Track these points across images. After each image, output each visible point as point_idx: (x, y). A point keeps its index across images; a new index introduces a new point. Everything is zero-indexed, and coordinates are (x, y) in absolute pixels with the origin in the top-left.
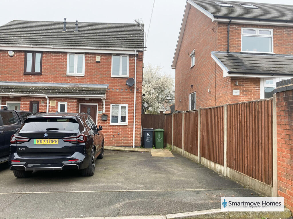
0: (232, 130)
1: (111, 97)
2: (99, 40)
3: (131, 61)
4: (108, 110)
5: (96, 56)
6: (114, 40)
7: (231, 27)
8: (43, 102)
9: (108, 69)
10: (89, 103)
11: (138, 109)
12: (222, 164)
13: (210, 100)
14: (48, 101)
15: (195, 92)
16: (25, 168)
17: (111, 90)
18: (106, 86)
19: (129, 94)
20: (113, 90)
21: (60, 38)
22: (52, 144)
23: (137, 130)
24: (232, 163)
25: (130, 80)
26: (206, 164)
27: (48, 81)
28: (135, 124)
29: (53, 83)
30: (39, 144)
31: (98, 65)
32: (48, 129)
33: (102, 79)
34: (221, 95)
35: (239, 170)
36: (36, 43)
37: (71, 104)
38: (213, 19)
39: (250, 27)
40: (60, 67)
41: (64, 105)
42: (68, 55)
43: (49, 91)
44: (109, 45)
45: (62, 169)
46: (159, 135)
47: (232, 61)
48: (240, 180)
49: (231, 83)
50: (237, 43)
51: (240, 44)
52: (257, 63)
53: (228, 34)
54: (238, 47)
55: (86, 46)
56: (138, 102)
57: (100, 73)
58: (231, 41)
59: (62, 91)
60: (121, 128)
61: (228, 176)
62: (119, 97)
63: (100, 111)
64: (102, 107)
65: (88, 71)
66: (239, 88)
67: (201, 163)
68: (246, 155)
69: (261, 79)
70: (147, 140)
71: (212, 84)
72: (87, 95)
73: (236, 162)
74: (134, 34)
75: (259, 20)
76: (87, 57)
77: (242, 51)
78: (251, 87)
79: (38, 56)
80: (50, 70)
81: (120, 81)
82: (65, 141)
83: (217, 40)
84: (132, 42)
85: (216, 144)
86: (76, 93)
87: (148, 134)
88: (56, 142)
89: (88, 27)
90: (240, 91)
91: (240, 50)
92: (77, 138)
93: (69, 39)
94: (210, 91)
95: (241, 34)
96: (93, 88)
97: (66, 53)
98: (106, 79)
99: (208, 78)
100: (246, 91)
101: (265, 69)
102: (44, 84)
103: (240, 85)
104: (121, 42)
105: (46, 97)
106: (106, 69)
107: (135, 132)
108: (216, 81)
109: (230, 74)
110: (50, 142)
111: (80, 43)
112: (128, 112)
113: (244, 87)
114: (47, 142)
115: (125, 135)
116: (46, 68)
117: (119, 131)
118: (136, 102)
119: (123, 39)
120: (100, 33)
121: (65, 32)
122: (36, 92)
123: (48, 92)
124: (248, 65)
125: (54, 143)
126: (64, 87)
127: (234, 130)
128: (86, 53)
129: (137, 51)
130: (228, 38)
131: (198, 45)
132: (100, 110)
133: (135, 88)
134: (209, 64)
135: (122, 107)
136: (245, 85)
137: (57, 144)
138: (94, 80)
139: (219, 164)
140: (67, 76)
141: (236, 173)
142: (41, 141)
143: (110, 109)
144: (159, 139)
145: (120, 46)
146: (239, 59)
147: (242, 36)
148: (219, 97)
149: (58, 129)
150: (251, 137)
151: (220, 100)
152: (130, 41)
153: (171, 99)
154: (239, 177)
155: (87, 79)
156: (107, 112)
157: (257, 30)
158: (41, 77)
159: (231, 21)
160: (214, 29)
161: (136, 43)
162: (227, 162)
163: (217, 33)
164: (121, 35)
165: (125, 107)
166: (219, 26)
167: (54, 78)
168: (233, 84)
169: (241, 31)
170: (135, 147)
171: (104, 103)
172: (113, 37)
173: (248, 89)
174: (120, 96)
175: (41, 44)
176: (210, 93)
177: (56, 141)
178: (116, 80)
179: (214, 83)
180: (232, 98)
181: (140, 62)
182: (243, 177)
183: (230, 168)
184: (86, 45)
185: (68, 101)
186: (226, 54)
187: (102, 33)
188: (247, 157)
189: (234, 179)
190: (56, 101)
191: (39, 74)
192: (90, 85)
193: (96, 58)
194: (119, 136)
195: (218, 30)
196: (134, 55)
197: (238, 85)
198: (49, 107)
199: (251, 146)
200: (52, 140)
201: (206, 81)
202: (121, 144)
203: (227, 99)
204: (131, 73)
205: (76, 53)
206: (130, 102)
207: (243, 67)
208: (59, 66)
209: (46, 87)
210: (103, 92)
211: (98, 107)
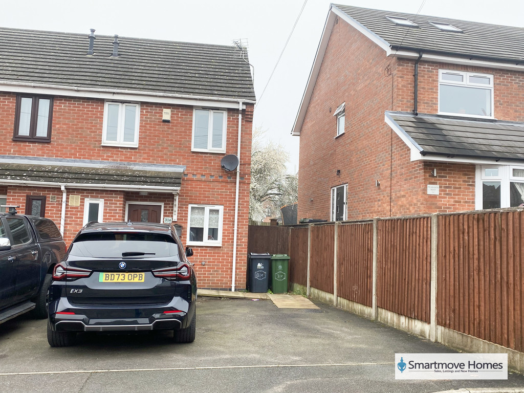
0: (448, 261)
1: (190, 190)
2: (165, 77)
3: (231, 121)
4: (183, 216)
5: (162, 110)
6: (194, 79)
7: (422, 68)
8: (54, 197)
9: (186, 135)
10: (146, 201)
11: (242, 216)
12: (428, 321)
13: (379, 200)
14: (64, 195)
15: (345, 184)
16: (83, 326)
17: (190, 176)
18: (180, 169)
19: (225, 186)
20: (195, 178)
21: (85, 70)
22: (132, 281)
23: (240, 257)
24: (448, 318)
25: (230, 158)
26: (389, 321)
27: (64, 156)
28: (237, 245)
29: (73, 159)
30: (109, 281)
31: (165, 127)
32: (124, 254)
33: (172, 155)
34: (402, 193)
35: (462, 330)
36: (39, 79)
37: (112, 204)
38: (389, 52)
39: (454, 69)
40: (88, 128)
41: (97, 205)
42: (106, 105)
43: (66, 175)
44: (187, 88)
45: (152, 329)
46: (280, 267)
47: (425, 131)
48: (466, 346)
49: (425, 172)
50: (430, 96)
51: (437, 98)
52: (470, 137)
53: (415, 80)
54: (433, 103)
55: (143, 89)
56: (242, 202)
57: (169, 142)
58: (421, 94)
59: (93, 177)
60: (209, 253)
61: (439, 340)
62: (206, 191)
63: (167, 218)
64: (172, 210)
65: (145, 138)
66: (438, 182)
67: (379, 320)
68: (477, 303)
69: (476, 166)
70: (257, 276)
71: (383, 171)
72: (145, 187)
73: (457, 316)
74: (232, 68)
75: (471, 57)
76: (144, 111)
77: (439, 113)
78: (460, 180)
79: (44, 105)
80: (69, 134)
81: (209, 160)
82: (156, 276)
83: (395, 90)
84: (231, 85)
85: (413, 284)
86: (123, 181)
87: (259, 265)
88: (141, 278)
89: (136, 49)
90: (440, 187)
91: (437, 110)
92: (178, 272)
93: (104, 71)
94: (379, 185)
95: (437, 81)
96: (156, 172)
97: (102, 101)
98: (182, 155)
99: (374, 160)
100: (451, 187)
101: (484, 148)
102: (56, 160)
103: (439, 176)
104: (209, 84)
105: (63, 188)
106: (181, 135)
107: (236, 260)
108: (393, 166)
109: (424, 156)
110: (130, 278)
111: (129, 81)
112: (224, 221)
113: (448, 180)
114: (124, 277)
115: (216, 265)
116: (59, 130)
117: (204, 259)
118: (239, 201)
119: (212, 77)
120: (163, 63)
121: (93, 57)
122: (41, 177)
123: (65, 178)
124: (455, 139)
125: (136, 280)
126: (98, 169)
127: (452, 261)
128: (143, 104)
129: (243, 103)
130: (415, 86)
131: (354, 95)
132: (168, 216)
133: (238, 174)
134: (378, 132)
135: (211, 211)
136: (449, 177)
137: (143, 281)
138: (157, 157)
139: (418, 319)
140: (103, 146)
141: (456, 335)
142: (113, 276)
143: (187, 214)
144: (280, 273)
145: (210, 92)
146: (436, 127)
147: (439, 85)
148: (398, 197)
149: (143, 254)
150: (487, 273)
151: (400, 203)
152: (226, 81)
153: (280, 194)
154: (462, 342)
155: (144, 153)
156: (182, 219)
157: (467, 75)
158: (49, 147)
159: (421, 57)
160: (388, 69)
161: (238, 86)
162: (437, 315)
163: (395, 77)
164: (207, 69)
165: (217, 211)
166: (399, 65)
167: (76, 149)
168: (428, 175)
169: (437, 75)
170: (235, 290)
171: (176, 203)
172: (192, 72)
173: (453, 184)
174: (209, 188)
175: (51, 80)
176: (379, 189)
177: (139, 277)
178: (200, 157)
179: (387, 169)
180: (426, 200)
181: (248, 125)
182: (472, 342)
183: (443, 328)
184: (141, 86)
185: (106, 197)
186: (411, 117)
187: (167, 63)
188: (479, 306)
189: (452, 346)
190: (81, 196)
191: (46, 141)
192: (149, 165)
193: (161, 113)
194: (203, 268)
195: (398, 71)
196: (238, 110)
197: (436, 177)
198: (66, 208)
199: (487, 286)
200: (133, 274)
201: (370, 164)
202: (207, 283)
203: (415, 201)
204: (230, 144)
205: (123, 102)
206: (227, 201)
207: (446, 144)
208: (86, 126)
209: (60, 167)
210: (176, 180)
211: (164, 210)
